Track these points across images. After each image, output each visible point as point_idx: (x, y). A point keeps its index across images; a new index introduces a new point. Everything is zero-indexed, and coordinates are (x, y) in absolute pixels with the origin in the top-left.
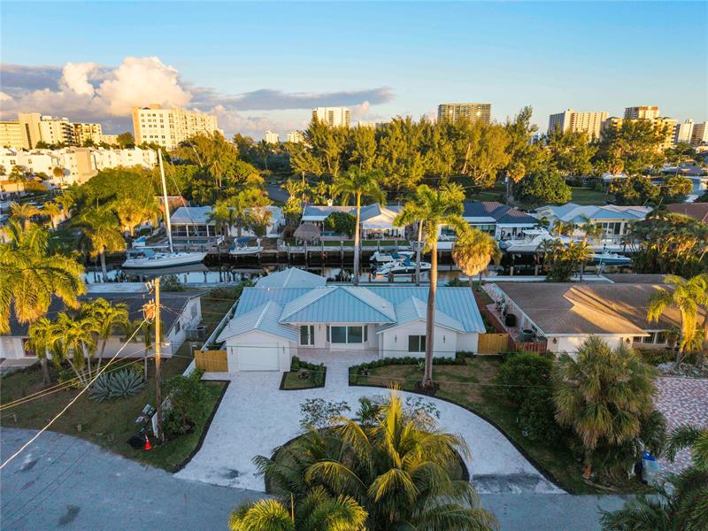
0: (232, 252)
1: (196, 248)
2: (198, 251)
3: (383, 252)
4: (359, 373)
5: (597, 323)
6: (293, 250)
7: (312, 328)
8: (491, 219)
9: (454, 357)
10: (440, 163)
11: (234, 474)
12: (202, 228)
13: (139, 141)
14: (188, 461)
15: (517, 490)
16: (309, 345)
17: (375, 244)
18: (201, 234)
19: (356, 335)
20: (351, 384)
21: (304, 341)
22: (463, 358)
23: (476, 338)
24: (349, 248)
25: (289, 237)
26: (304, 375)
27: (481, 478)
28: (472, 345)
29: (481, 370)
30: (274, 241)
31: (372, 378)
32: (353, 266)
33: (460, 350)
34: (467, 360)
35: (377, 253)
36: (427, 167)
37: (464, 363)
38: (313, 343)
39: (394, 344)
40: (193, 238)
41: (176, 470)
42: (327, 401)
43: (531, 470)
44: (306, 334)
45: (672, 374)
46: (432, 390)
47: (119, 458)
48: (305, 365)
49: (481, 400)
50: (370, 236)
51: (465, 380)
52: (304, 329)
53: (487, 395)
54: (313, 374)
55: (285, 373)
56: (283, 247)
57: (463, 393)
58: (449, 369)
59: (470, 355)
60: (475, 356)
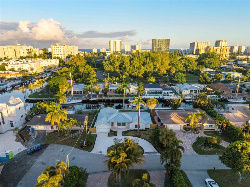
0: (90, 99)
1: (80, 98)
2: (81, 99)
3: (131, 99)
4: (124, 133)
5: (176, 122)
6: (107, 98)
7: (114, 123)
8: (161, 89)
9: (145, 129)
10: (149, 68)
11: (101, 152)
12: (81, 92)
13: (53, 56)
14: (92, 150)
15: (152, 154)
16: (113, 126)
17: (128, 96)
18: (81, 93)
19: (124, 124)
20: (123, 135)
21: (112, 126)
22: (147, 129)
23: (150, 125)
24: (122, 98)
25: (105, 95)
26: (113, 133)
27: (146, 153)
28: (149, 127)
29: (150, 132)
30: (101, 95)
31: (127, 134)
32: (123, 103)
33: (146, 128)
34: (148, 130)
35: (129, 100)
36: (145, 70)
37: (147, 131)
38: (114, 126)
39: (132, 127)
40: (78, 94)
41: (90, 151)
42: (118, 139)
43: (156, 151)
44: (113, 124)
45: (190, 133)
46: (139, 136)
47: (79, 149)
48: (113, 131)
49: (149, 138)
50: (128, 94)
51: (147, 134)
52: (112, 123)
53: (151, 137)
54: (115, 134)
55: (109, 133)
56: (104, 98)
57: (146, 137)
58: (143, 132)
59: (148, 129)
60: (149, 129)
